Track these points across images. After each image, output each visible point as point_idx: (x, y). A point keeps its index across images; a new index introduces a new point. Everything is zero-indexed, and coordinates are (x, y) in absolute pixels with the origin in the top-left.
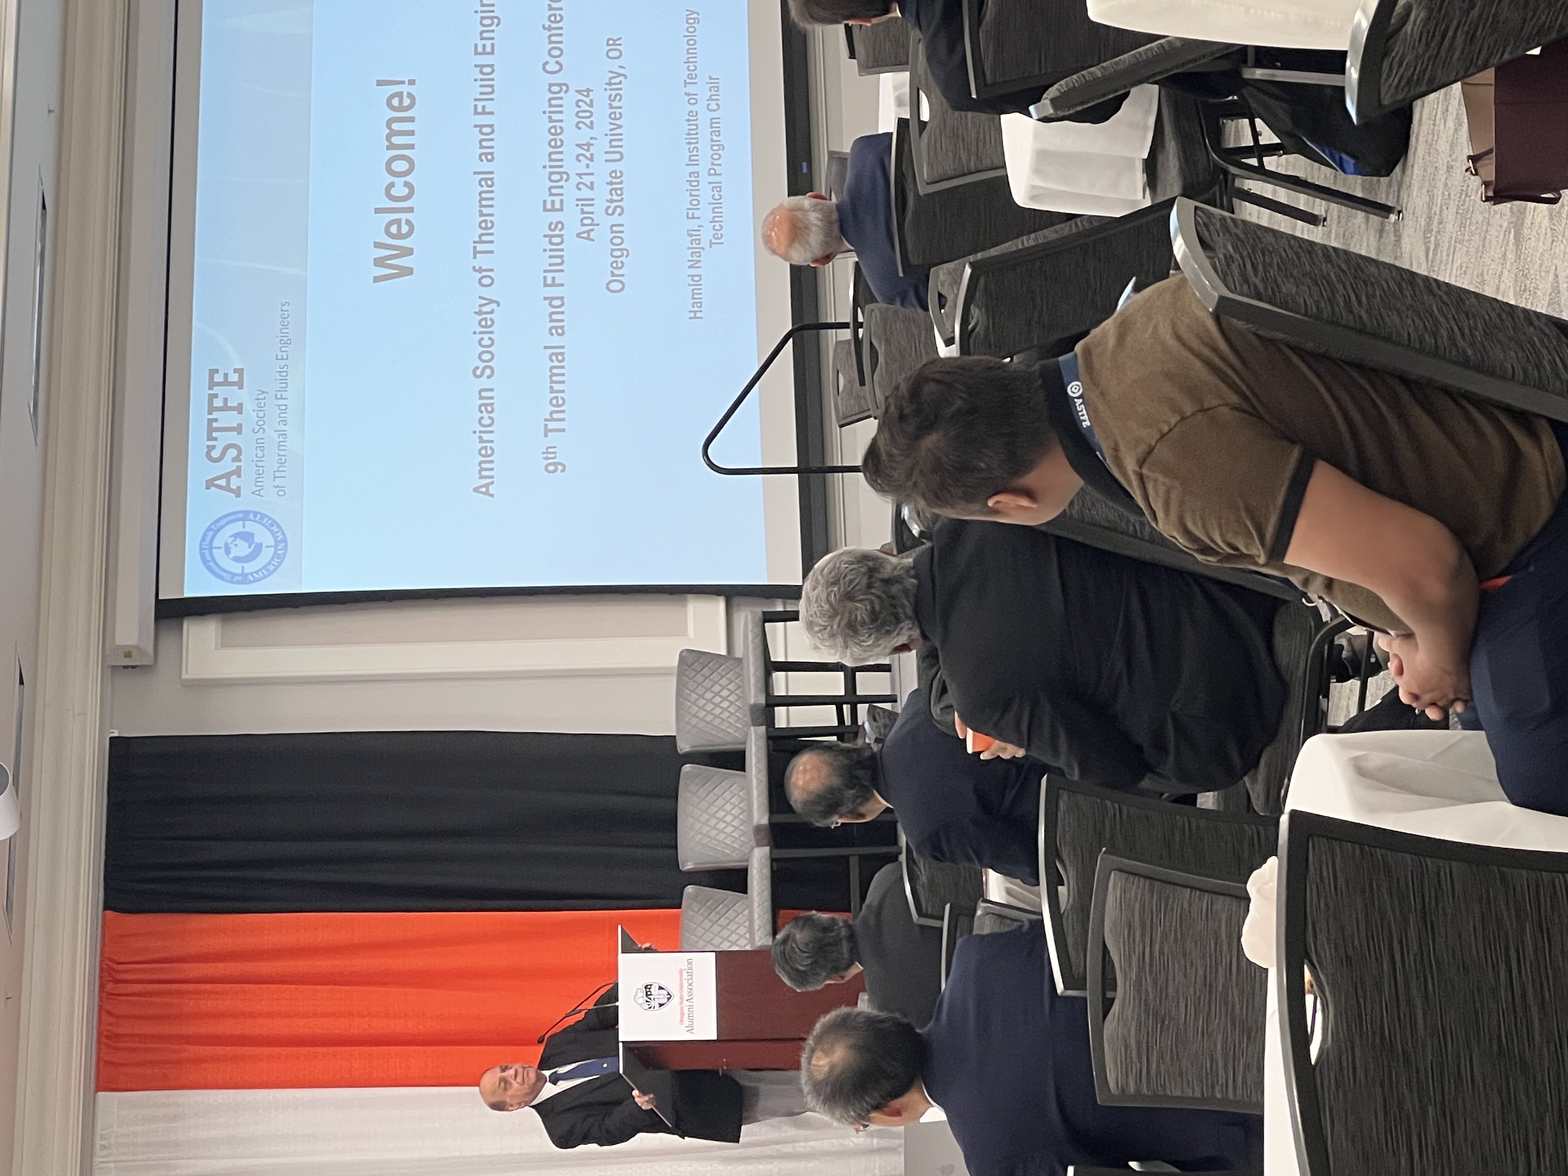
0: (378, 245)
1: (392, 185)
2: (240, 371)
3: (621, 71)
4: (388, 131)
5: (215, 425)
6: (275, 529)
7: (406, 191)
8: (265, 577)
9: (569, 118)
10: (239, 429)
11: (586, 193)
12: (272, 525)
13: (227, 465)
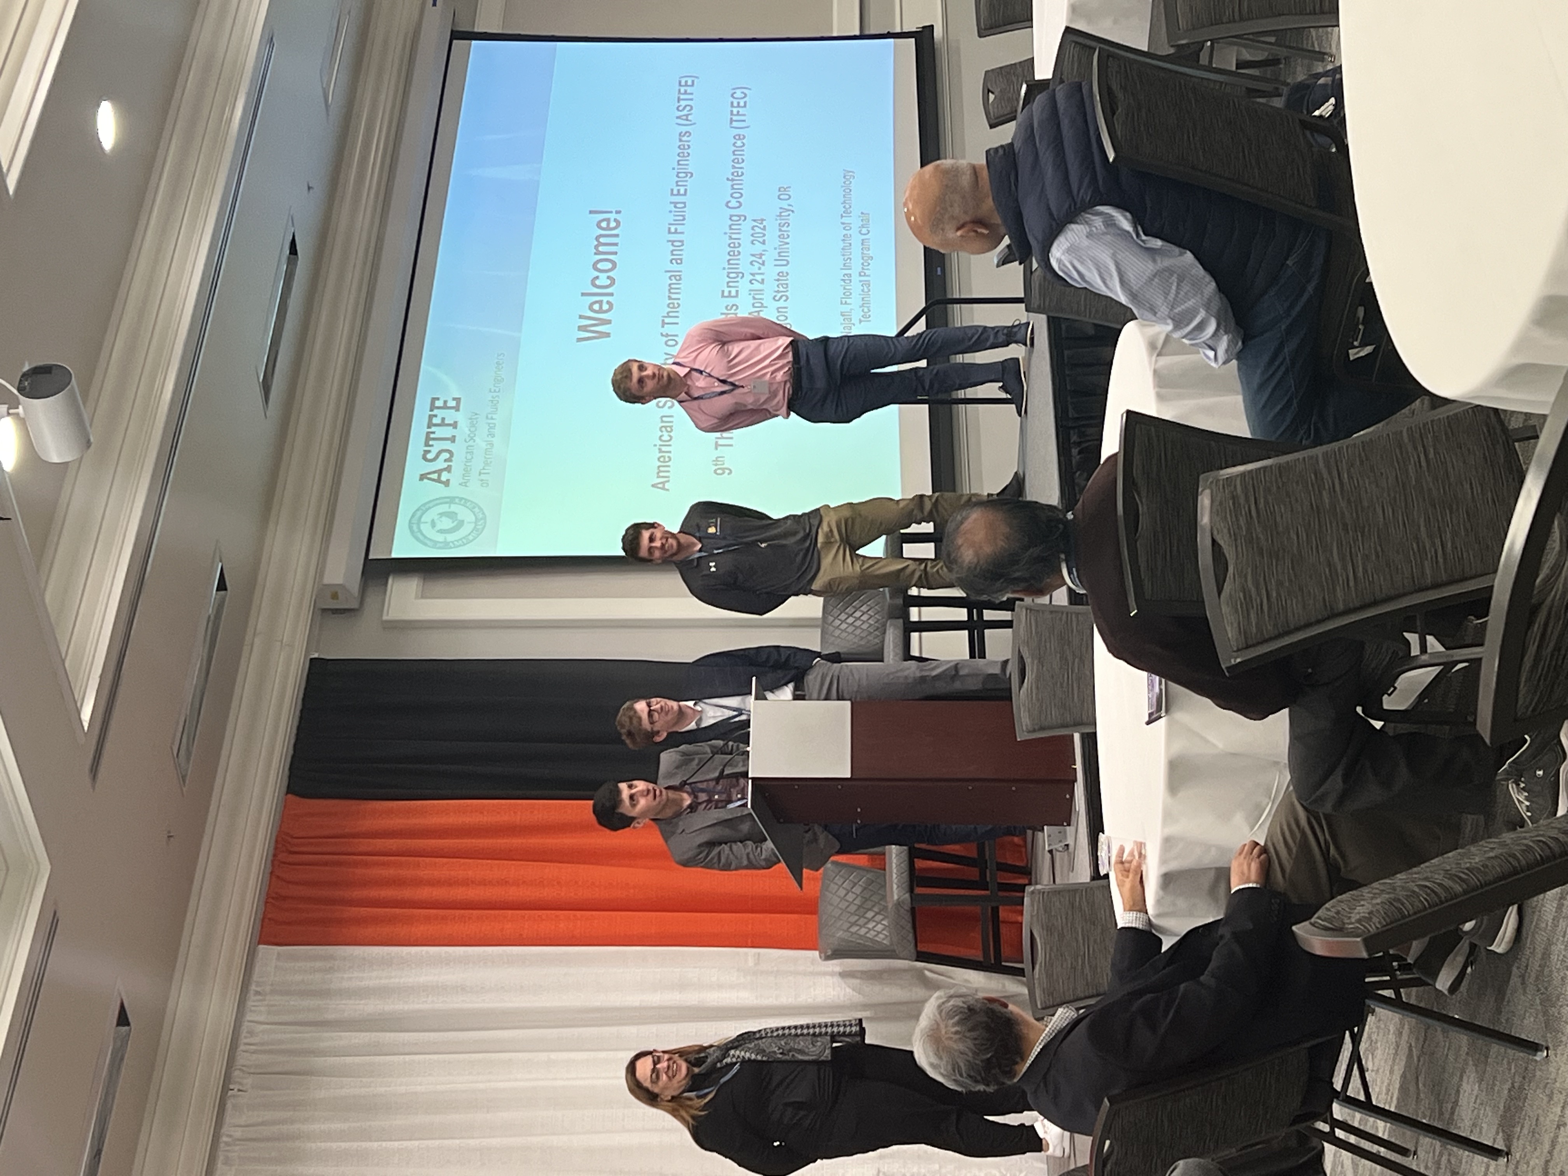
0: (581, 317)
1: (597, 278)
2: (458, 400)
3: (790, 208)
4: (596, 243)
5: (432, 436)
6: (476, 510)
7: (609, 282)
8: (465, 544)
9: (745, 236)
10: (453, 439)
11: (757, 286)
12: (474, 508)
13: (440, 464)
